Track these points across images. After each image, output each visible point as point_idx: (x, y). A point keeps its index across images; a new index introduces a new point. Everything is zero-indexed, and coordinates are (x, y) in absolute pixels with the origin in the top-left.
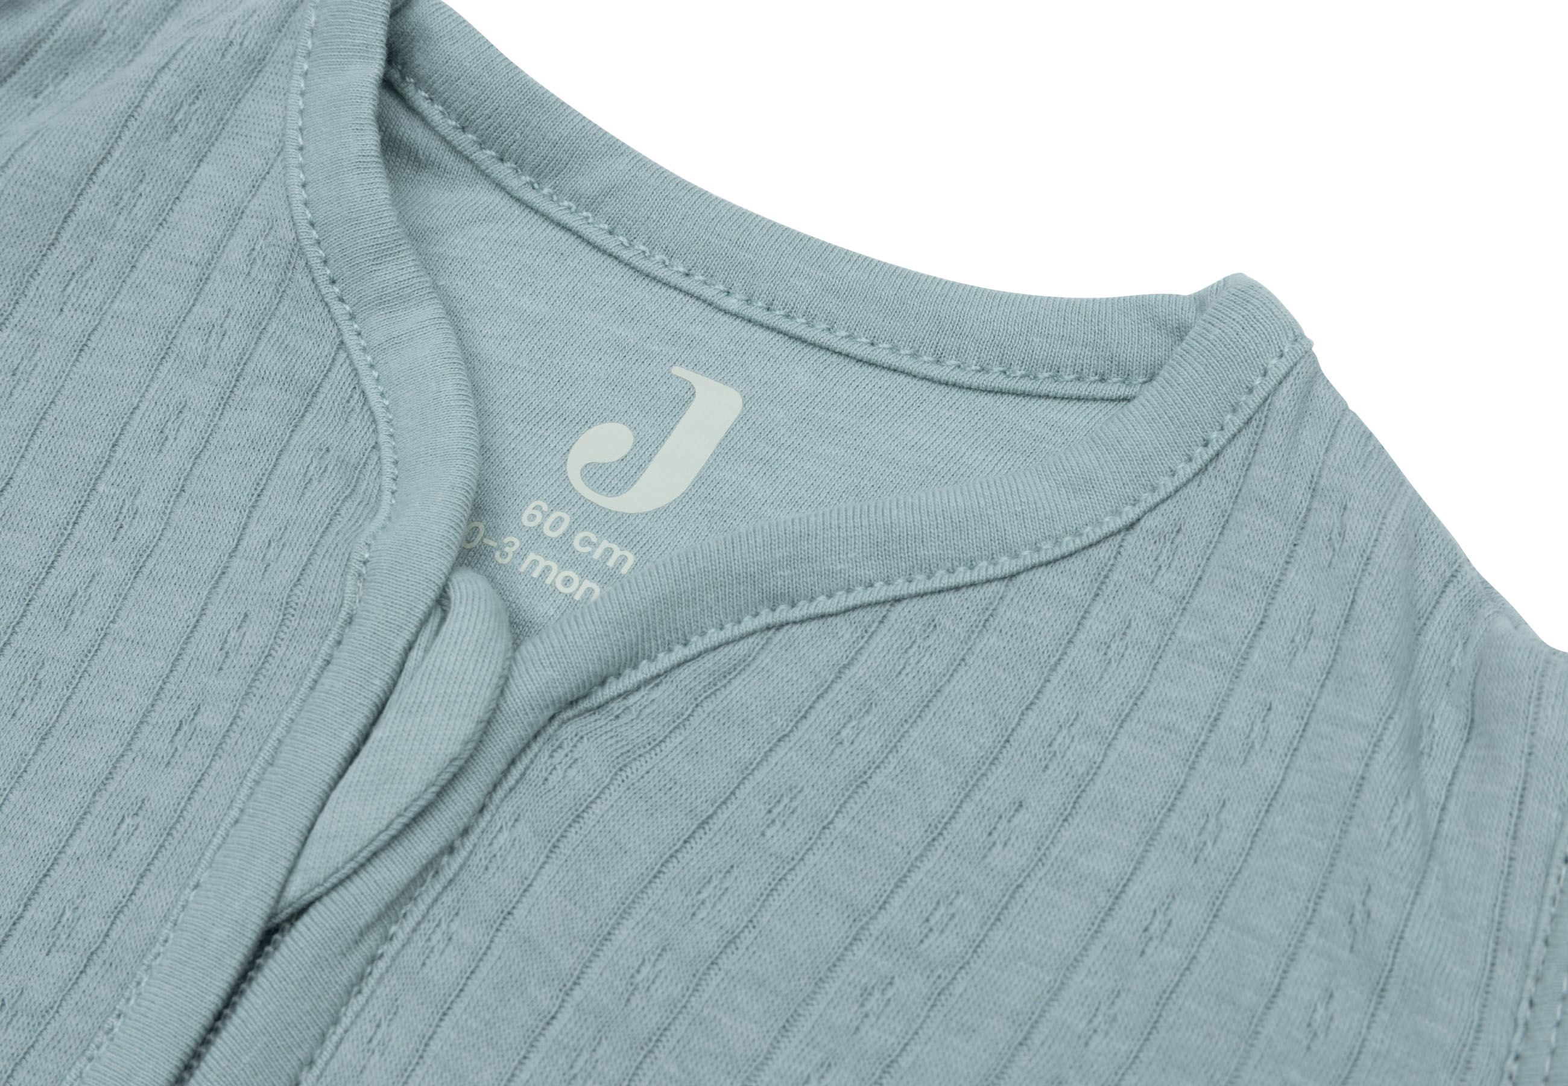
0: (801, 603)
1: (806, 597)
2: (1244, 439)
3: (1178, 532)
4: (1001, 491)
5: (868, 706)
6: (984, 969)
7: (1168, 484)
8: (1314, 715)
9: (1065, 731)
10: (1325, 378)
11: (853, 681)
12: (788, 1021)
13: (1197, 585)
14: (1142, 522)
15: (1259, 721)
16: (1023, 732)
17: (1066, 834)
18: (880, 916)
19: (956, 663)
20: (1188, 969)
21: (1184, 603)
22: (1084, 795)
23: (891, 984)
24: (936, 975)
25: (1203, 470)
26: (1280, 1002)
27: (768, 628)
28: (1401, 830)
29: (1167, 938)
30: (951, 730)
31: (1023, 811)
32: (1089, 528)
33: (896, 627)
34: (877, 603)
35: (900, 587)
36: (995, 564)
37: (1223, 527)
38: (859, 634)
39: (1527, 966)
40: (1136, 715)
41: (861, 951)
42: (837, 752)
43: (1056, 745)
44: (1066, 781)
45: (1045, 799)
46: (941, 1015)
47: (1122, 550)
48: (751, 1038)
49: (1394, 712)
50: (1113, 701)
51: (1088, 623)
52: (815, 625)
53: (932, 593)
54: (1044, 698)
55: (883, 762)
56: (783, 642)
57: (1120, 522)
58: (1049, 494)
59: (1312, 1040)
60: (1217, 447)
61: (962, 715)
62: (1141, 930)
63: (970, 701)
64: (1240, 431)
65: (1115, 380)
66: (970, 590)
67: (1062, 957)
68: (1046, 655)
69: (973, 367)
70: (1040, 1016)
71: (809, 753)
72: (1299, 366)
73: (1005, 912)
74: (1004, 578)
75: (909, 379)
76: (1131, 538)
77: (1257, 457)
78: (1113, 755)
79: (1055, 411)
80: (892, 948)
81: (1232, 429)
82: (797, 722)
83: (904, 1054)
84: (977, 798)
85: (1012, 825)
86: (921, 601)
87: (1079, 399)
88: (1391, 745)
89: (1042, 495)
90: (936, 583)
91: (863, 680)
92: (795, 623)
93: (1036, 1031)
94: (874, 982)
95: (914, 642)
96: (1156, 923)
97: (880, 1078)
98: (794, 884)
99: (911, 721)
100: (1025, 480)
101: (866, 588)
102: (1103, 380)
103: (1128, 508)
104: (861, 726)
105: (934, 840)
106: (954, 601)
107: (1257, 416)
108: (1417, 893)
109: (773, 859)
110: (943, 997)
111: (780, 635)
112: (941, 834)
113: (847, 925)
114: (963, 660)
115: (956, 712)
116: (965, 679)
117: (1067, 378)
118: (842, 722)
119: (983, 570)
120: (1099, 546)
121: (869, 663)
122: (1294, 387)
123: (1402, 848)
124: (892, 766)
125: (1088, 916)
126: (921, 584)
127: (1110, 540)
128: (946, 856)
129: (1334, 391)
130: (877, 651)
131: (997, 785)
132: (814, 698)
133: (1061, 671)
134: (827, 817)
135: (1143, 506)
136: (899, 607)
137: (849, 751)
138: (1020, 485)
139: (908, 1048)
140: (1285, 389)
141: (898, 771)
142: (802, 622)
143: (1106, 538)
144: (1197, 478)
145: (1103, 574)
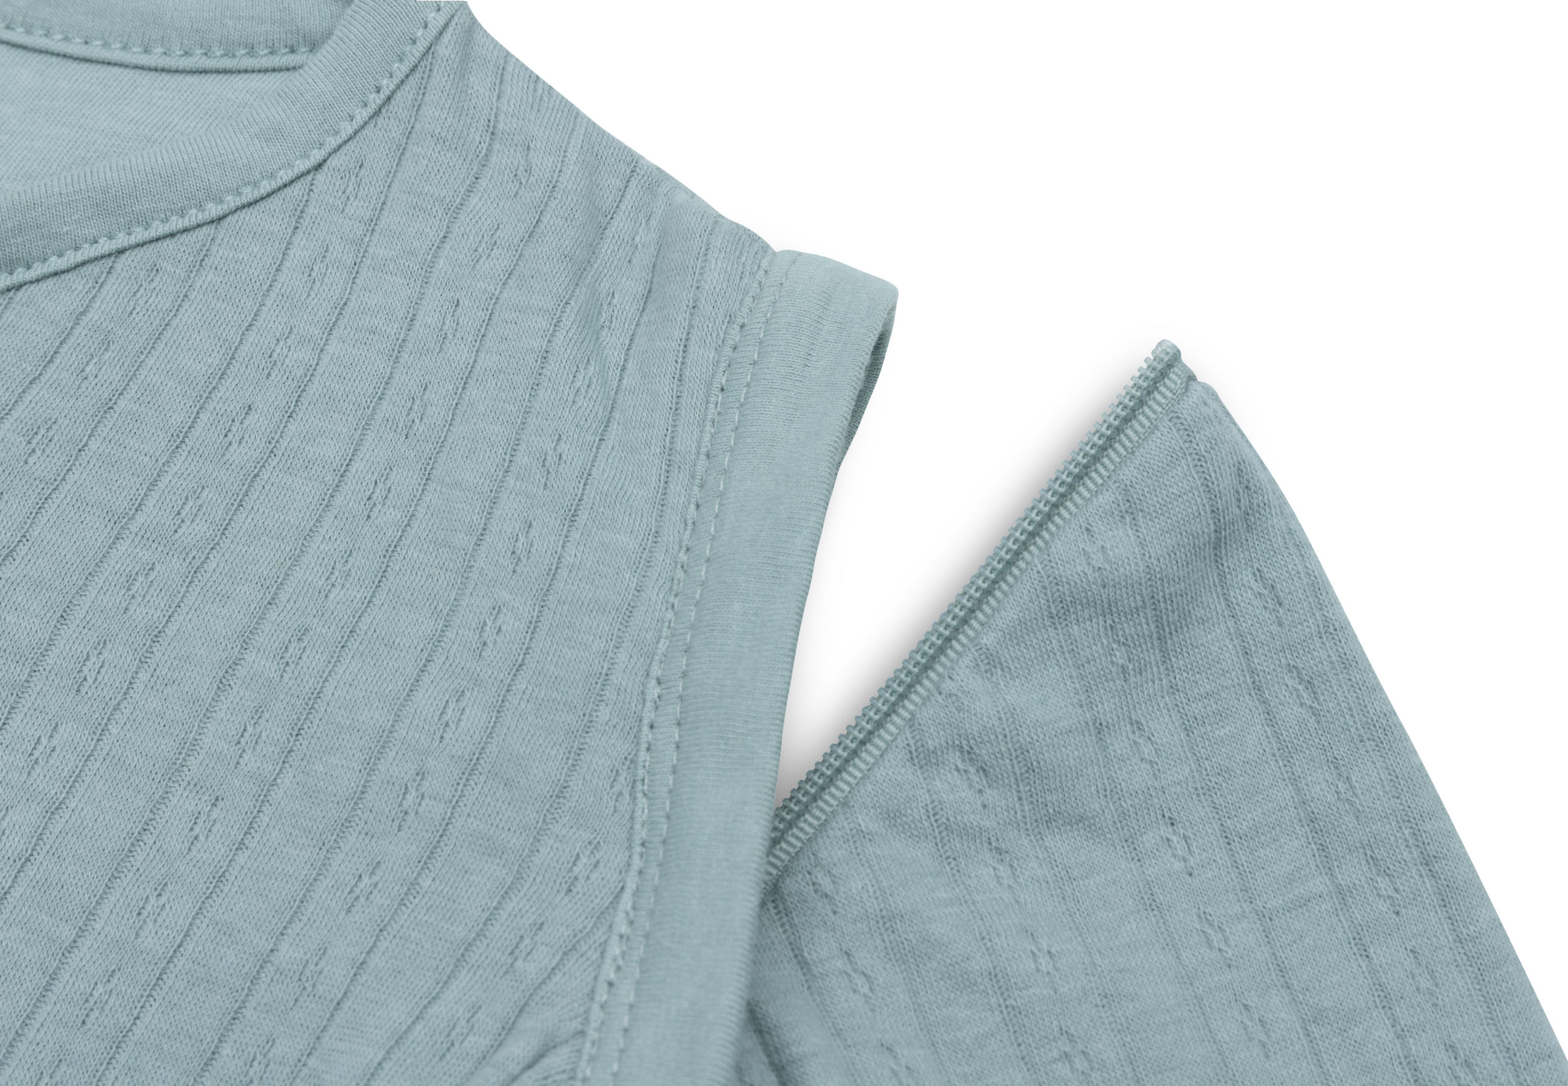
0: (35, 265)
1: (39, 259)
2: (413, 81)
3: (361, 167)
4: (201, 146)
5: (106, 344)
6: (232, 547)
7: (347, 129)
8: (498, 307)
9: (282, 343)
10: (482, 28)
11: (90, 325)
12: (65, 611)
13: (382, 209)
14: (328, 162)
15: (449, 316)
16: (245, 348)
17: (292, 427)
18: (137, 517)
19: (179, 300)
20: (408, 525)
21: (372, 225)
22: (304, 394)
23: (152, 569)
24: (191, 556)
25: (378, 113)
26: (488, 538)
27: (9, 290)
28: (583, 391)
29: (388, 502)
30: (182, 356)
31: (253, 412)
32: (282, 172)
33: (123, 275)
34: (103, 257)
35: (122, 240)
36: (203, 211)
37: (400, 159)
38: (90, 284)
39: (693, 477)
40: (342, 323)
41: (123, 547)
42: (84, 386)
43: (275, 355)
44: (287, 384)
45: (270, 400)
46: (199, 589)
47: (314, 187)
48: (34, 630)
49: (570, 299)
50: (320, 313)
51: (291, 253)
52: (50, 282)
53: (151, 242)
54: (260, 319)
55: (124, 389)
56: (24, 300)
57: (308, 164)
58: (244, 144)
59: (517, 564)
60: (388, 93)
61: (190, 342)
62: (365, 499)
63: (196, 330)
64: (407, 76)
65: (303, 50)
66: (184, 235)
67: (300, 529)
68: (258, 284)
69: (178, 53)
70: (284, 579)
71: (59, 389)
72: (456, 18)
73: (247, 498)
74: (212, 222)
75: (122, 69)
76: (320, 177)
77: (426, 98)
78: (326, 358)
79: (255, 82)
80: (151, 540)
81: (399, 76)
82: (45, 366)
83: (170, 624)
84: (211, 408)
85: (245, 426)
86: (142, 250)
87: (274, 70)
88: (569, 324)
89: (239, 147)
90: (152, 233)
91: (99, 323)
92: (32, 282)
93: (282, 591)
94: (137, 569)
95: (141, 286)
96: (378, 491)
97: (151, 647)
98: (59, 501)
99: (146, 352)
100: (221, 135)
101: (92, 244)
102: (293, 51)
103: (315, 151)
104: (102, 362)
105: (177, 447)
106: (171, 247)
107: (422, 64)
108: (601, 440)
109: (38, 482)
110: (199, 574)
111: (20, 294)
112: (183, 442)
113: (109, 527)
114: (186, 296)
115: (185, 340)
116: (189, 311)
117: (261, 53)
118: (85, 360)
119: (194, 216)
120: (292, 186)
121: (102, 308)
122: (454, 37)
123: (585, 404)
124: (134, 391)
125: (318, 493)
126: (140, 234)
127: (302, 180)
128: (190, 459)
129: (493, 39)
130: (108, 298)
131: (227, 394)
132: (57, 344)
133: (273, 295)
134: (81, 441)
135: (328, 148)
136: (123, 257)
137: (93, 384)
138: (218, 140)
139: (172, 619)
140: (446, 37)
141: (139, 394)
142: (38, 281)
143: (298, 178)
144: (373, 121)
145: (299, 209)
